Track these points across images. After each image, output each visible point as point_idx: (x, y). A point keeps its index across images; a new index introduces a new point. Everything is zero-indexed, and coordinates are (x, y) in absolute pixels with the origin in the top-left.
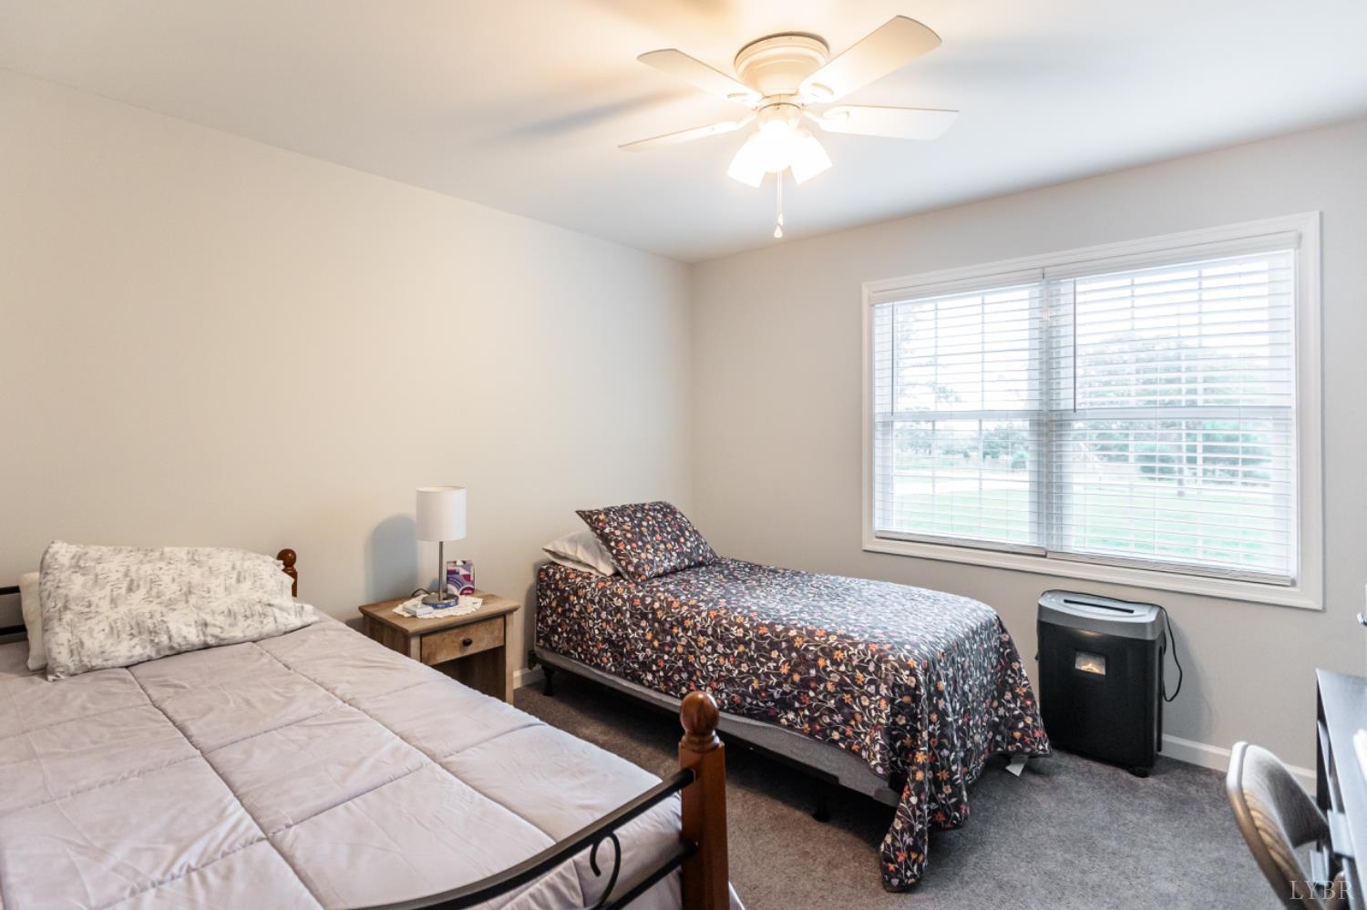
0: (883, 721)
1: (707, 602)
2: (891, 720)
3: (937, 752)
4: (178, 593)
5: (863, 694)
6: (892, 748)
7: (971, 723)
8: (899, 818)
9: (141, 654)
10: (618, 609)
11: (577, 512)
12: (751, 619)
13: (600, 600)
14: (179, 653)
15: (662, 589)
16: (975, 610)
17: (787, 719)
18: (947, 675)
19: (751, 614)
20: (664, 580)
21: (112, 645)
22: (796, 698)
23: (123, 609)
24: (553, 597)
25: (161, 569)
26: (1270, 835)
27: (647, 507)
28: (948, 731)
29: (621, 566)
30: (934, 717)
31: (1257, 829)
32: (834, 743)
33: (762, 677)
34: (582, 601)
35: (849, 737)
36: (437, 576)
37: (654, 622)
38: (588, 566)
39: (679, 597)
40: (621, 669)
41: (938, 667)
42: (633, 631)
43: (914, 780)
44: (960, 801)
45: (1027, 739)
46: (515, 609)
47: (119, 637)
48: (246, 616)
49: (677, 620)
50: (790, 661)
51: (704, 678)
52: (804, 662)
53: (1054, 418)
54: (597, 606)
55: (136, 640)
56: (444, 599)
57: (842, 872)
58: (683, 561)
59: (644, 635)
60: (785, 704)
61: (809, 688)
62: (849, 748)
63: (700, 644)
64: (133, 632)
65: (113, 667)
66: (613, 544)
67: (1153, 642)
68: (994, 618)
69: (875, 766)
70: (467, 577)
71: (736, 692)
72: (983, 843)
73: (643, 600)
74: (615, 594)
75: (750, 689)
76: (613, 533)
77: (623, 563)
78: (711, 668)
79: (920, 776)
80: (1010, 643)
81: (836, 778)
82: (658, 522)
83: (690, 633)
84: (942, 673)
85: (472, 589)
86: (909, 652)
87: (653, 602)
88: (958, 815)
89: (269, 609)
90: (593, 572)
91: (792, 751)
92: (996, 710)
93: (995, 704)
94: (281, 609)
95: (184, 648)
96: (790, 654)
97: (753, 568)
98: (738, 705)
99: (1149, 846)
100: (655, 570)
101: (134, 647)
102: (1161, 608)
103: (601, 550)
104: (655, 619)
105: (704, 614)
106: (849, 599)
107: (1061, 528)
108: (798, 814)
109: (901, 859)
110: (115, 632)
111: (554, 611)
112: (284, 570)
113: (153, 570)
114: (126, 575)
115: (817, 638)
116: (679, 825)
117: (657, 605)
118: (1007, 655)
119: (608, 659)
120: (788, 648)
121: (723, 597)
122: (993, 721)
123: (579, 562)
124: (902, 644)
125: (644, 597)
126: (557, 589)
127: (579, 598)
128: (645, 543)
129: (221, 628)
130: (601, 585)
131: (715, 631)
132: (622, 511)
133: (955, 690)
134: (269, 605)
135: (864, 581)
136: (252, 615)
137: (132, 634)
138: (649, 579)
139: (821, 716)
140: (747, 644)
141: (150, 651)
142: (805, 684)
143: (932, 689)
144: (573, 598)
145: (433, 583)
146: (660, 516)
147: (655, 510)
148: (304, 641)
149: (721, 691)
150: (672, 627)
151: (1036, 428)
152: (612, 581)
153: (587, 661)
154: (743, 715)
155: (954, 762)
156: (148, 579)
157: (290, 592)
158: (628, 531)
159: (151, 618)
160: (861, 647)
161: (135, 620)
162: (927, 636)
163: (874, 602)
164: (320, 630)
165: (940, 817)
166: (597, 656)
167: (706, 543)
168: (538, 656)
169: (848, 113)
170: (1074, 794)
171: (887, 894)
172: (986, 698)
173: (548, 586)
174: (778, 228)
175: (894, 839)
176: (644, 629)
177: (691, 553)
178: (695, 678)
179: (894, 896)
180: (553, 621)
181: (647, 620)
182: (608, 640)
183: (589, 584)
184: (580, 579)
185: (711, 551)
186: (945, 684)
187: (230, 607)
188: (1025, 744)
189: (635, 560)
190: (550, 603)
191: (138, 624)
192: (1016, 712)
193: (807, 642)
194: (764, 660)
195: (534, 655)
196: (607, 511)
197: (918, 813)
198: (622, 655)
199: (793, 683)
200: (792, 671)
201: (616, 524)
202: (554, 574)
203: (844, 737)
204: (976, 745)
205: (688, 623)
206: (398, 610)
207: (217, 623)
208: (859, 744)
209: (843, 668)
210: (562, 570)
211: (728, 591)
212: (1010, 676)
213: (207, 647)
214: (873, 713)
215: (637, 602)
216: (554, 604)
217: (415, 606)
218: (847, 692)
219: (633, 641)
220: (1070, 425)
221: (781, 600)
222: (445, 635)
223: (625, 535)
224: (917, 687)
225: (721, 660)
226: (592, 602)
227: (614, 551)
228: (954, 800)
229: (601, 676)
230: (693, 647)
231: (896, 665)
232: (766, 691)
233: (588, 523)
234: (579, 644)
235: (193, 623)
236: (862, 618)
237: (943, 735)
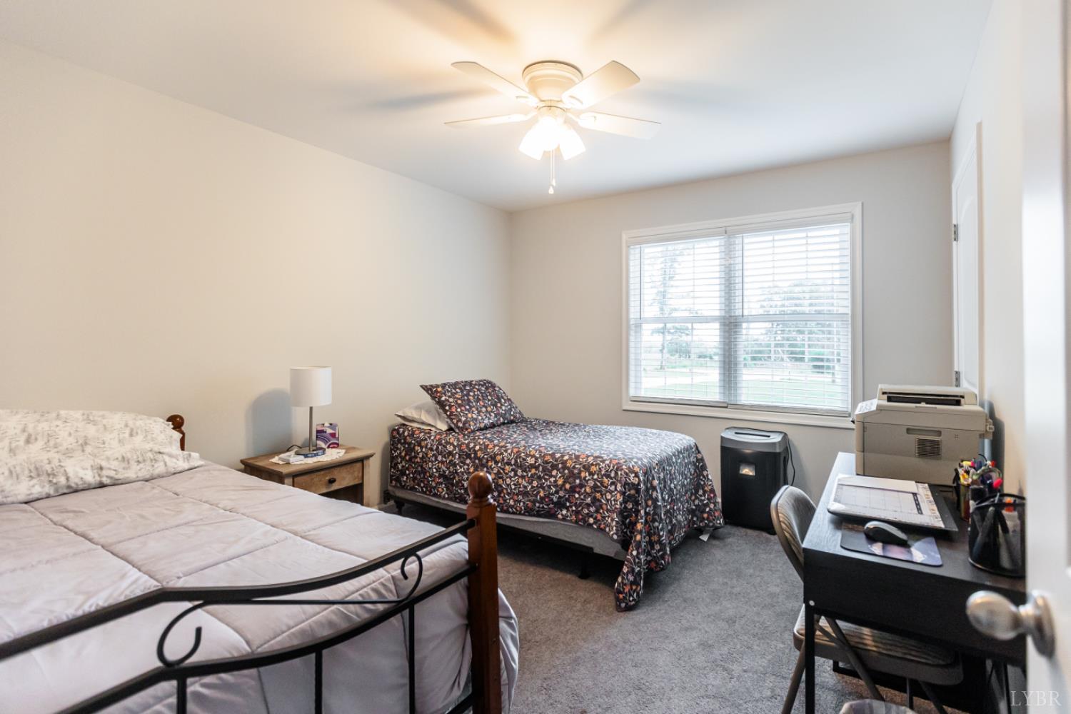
0: (618, 506)
1: (512, 443)
2: (623, 506)
3: (651, 524)
4: (75, 444)
5: (607, 492)
6: (623, 523)
7: (675, 508)
8: (626, 565)
9: (40, 493)
10: (450, 453)
11: (421, 386)
12: (540, 452)
13: (437, 448)
14: (76, 491)
15: (482, 437)
16: (681, 440)
17: (562, 515)
18: (659, 477)
19: (541, 449)
20: (484, 432)
21: (12, 485)
22: (567, 500)
23: (21, 457)
24: (402, 448)
25: (57, 426)
26: (786, 524)
27: (474, 383)
28: (658, 511)
29: (453, 423)
30: (650, 503)
31: (780, 522)
32: (590, 525)
33: (546, 488)
34: (424, 450)
35: (599, 520)
36: (307, 435)
37: (476, 459)
38: (429, 425)
39: (493, 441)
40: (452, 496)
41: (653, 472)
42: (461, 467)
43: (635, 541)
44: (665, 553)
45: (711, 518)
46: (372, 456)
47: (18, 478)
48: (138, 461)
49: (491, 457)
50: (563, 476)
51: (508, 494)
52: (573, 476)
53: (732, 321)
54: (435, 452)
55: (35, 481)
56: (314, 450)
57: (592, 605)
58: (499, 419)
59: (468, 469)
60: (560, 505)
61: (575, 492)
62: (599, 528)
63: (507, 471)
64: (32, 474)
65: (13, 503)
66: (447, 408)
67: (779, 453)
68: (693, 445)
69: (613, 534)
70: (333, 435)
71: (529, 501)
72: (679, 579)
73: (468, 445)
74: (448, 443)
75: (538, 497)
76: (448, 401)
77: (455, 421)
78: (513, 487)
79: (638, 537)
80: (702, 460)
81: (591, 549)
82: (481, 393)
83: (499, 465)
84: (656, 476)
85: (338, 444)
86: (635, 463)
87: (475, 446)
88: (663, 562)
89: (160, 456)
90: (433, 429)
91: (565, 536)
92: (694, 501)
93: (693, 498)
94: (171, 456)
95: (81, 487)
96: (564, 471)
97: (548, 423)
98: (531, 509)
99: (770, 570)
100: (478, 425)
101: (33, 486)
102: (785, 434)
103: (439, 414)
104: (476, 457)
105: (509, 451)
106: (606, 437)
107: (736, 390)
108: (569, 576)
109: (626, 590)
110: (14, 475)
111: (403, 458)
112: (173, 429)
113: (50, 427)
114: (24, 431)
115: (581, 460)
116: (467, 556)
117: (477, 448)
118: (700, 467)
119: (443, 489)
120: (562, 468)
121: (523, 440)
122: (692, 509)
123: (423, 423)
124: (632, 459)
125: (469, 443)
126: (405, 443)
127: (422, 448)
128: (471, 407)
129: (115, 470)
130: (438, 437)
131: (516, 461)
132: (455, 385)
133: (665, 487)
134: (160, 453)
135: (618, 427)
136: (144, 461)
137: (31, 476)
138: (473, 431)
139: (582, 509)
140: (537, 468)
141: (48, 489)
142: (573, 490)
143: (649, 485)
144: (418, 448)
145: (306, 439)
146: (483, 389)
147: (480, 385)
148: (191, 478)
149: (520, 501)
150: (487, 462)
151: (722, 327)
152: (446, 434)
153: (428, 493)
154: (534, 516)
155: (662, 529)
156: (46, 433)
157: (179, 444)
158: (459, 399)
159: (49, 463)
160: (607, 462)
161: (33, 465)
162: (648, 454)
163: (621, 438)
164: (206, 471)
165: (653, 565)
166: (434, 488)
167: (516, 407)
168: (392, 493)
169: (595, 117)
170: (735, 548)
171: (617, 613)
172: (686, 493)
173: (399, 441)
174: (551, 188)
175: (623, 578)
176: (468, 465)
177: (505, 414)
178: (502, 495)
179: (621, 614)
180: (403, 466)
181: (470, 458)
182: (443, 476)
183: (430, 438)
184: (423, 434)
185: (520, 413)
186: (657, 482)
187: (124, 455)
188: (710, 521)
189: (463, 419)
190: (400, 453)
191: (37, 469)
192: (705, 502)
193: (575, 462)
194: (547, 477)
195: (388, 493)
196: (444, 386)
197: (637, 560)
198: (453, 485)
199: (566, 490)
200: (565, 483)
201: (450, 394)
202: (404, 432)
203: (596, 521)
204: (679, 522)
205: (499, 458)
206: (275, 460)
207: (113, 467)
208: (604, 524)
209: (596, 477)
210: (410, 429)
211: (528, 436)
212: (702, 480)
213: (102, 486)
214: (613, 502)
215: (464, 447)
216: (403, 454)
217: (289, 456)
218: (598, 492)
219: (460, 474)
220: (741, 325)
221: (562, 440)
222: (314, 476)
223: (456, 401)
224: (639, 484)
225: (520, 480)
226: (431, 449)
227: (448, 413)
228: (661, 553)
229: (438, 502)
230: (501, 474)
231: (627, 471)
232: (548, 497)
233: (429, 393)
234: (422, 481)
235: (89, 468)
236: (611, 447)
237: (655, 514)
